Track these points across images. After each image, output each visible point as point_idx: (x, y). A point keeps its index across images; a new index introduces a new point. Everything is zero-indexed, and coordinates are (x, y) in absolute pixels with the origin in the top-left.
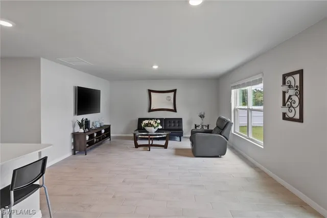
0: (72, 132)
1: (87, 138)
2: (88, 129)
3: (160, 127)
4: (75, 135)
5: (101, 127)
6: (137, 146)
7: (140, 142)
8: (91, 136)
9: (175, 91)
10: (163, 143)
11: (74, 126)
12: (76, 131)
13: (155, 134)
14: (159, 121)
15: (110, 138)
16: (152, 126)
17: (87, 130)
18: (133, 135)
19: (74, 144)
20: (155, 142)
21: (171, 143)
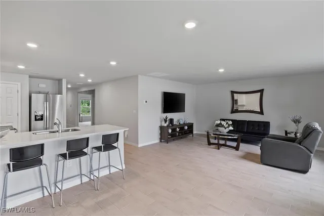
0: (160, 125)
1: (170, 131)
2: (172, 124)
3: (231, 128)
4: (161, 128)
5: (185, 124)
6: (210, 144)
7: (212, 141)
8: (174, 130)
9: (261, 91)
10: (234, 144)
11: (161, 122)
12: (163, 125)
13: (227, 134)
14: (230, 123)
15: (193, 134)
16: (223, 126)
17: (170, 125)
18: (206, 133)
19: (161, 134)
20: (229, 143)
21: (243, 146)
